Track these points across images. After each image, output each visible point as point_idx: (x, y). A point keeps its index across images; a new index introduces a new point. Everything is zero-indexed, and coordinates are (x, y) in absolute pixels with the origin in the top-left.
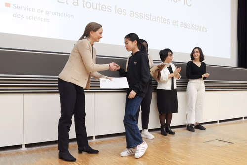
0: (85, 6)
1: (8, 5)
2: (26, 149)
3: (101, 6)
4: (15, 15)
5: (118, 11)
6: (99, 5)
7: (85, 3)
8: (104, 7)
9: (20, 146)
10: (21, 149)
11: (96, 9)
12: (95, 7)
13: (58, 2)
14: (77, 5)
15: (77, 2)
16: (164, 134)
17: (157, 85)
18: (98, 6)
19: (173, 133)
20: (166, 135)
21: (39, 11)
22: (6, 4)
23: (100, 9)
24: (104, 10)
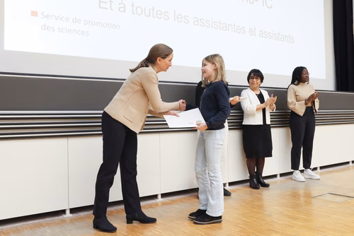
0: (135, 12)
1: (34, 14)
2: (71, 215)
3: (155, 12)
4: (43, 28)
5: (178, 18)
6: (153, 10)
7: (135, 8)
8: (159, 12)
9: (63, 212)
10: (64, 216)
11: (150, 15)
12: (147, 14)
13: (100, 7)
14: (125, 11)
15: (125, 7)
16: (254, 187)
17: (242, 119)
18: (151, 11)
19: (267, 186)
20: (258, 188)
21: (74, 21)
22: (32, 12)
23: (155, 15)
24: (159, 16)
